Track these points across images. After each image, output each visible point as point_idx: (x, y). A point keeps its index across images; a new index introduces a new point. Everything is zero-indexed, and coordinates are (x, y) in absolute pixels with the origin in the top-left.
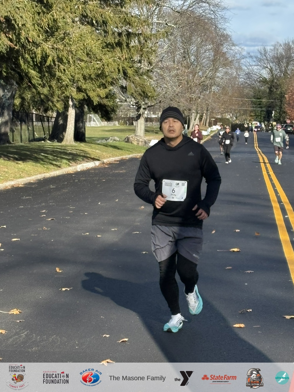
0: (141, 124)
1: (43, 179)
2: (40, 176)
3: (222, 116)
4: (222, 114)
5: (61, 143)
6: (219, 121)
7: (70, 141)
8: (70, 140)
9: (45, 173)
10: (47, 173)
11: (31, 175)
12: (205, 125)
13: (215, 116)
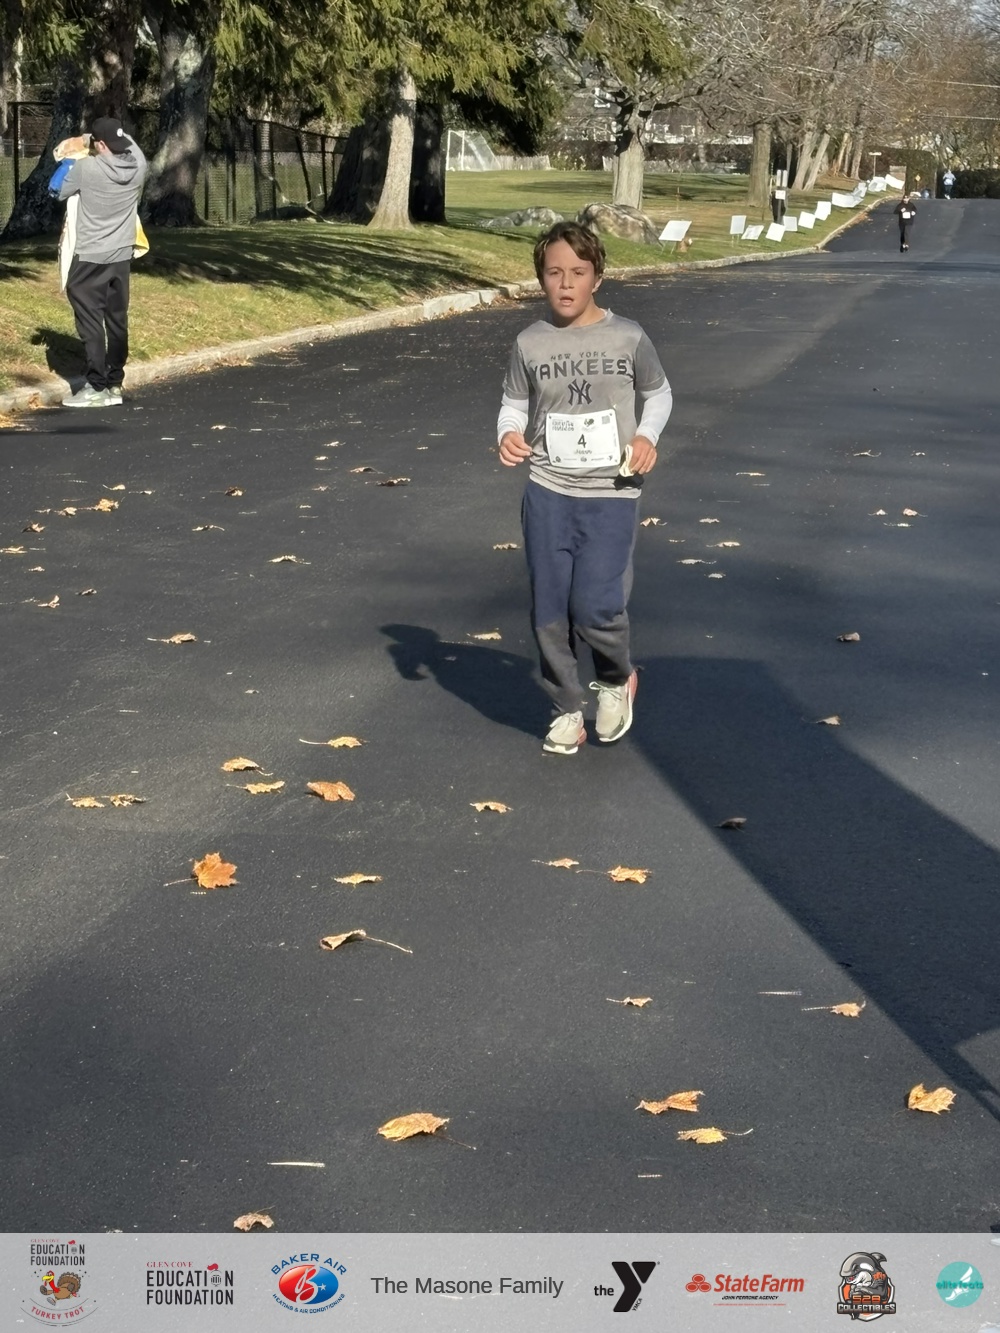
0: (631, 167)
1: (314, 344)
2: (304, 335)
3: (908, 143)
4: (905, 135)
5: (366, 225)
6: (898, 160)
7: (396, 220)
8: (397, 215)
9: (319, 323)
10: (328, 323)
11: (275, 328)
12: (849, 174)
13: (881, 141)
